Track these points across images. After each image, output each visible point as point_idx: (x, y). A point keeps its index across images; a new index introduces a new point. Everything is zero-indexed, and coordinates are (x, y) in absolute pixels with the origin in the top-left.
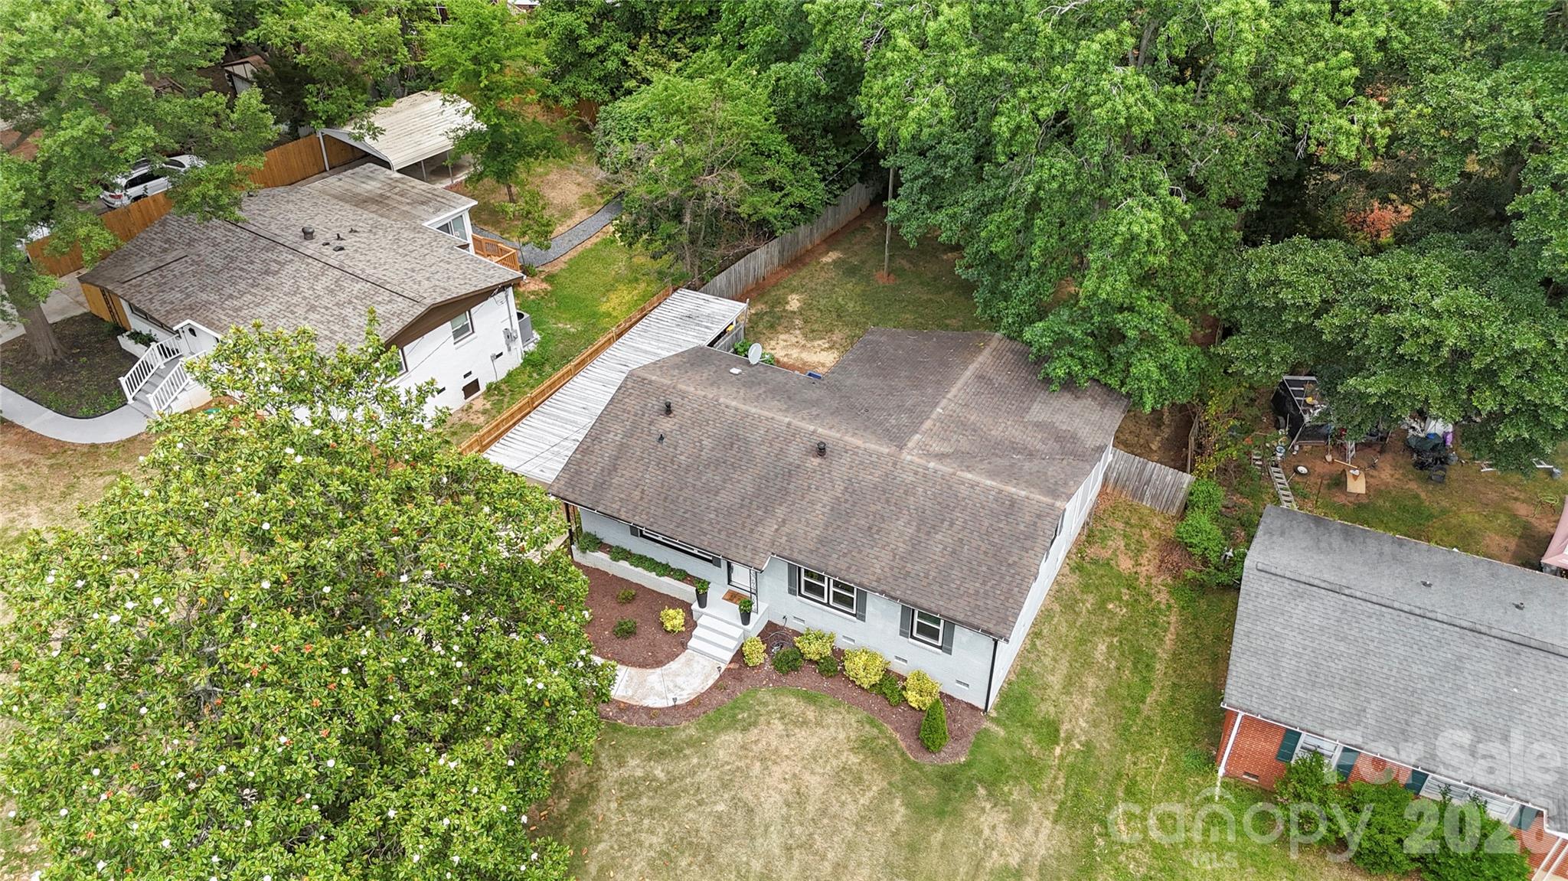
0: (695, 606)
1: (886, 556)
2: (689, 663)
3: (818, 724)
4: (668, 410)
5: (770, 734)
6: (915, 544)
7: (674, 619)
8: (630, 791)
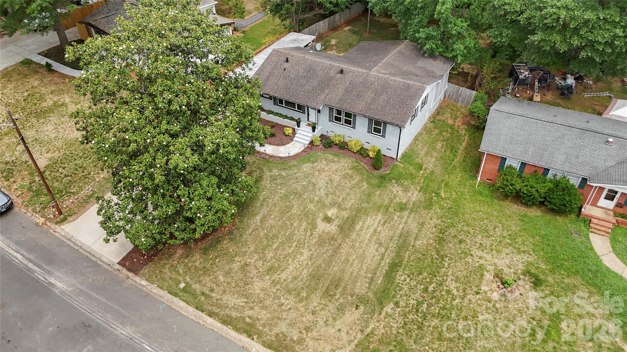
0: (296, 127)
1: (363, 104)
2: (294, 145)
3: (338, 162)
4: (287, 61)
5: (322, 164)
6: (374, 99)
7: (289, 131)
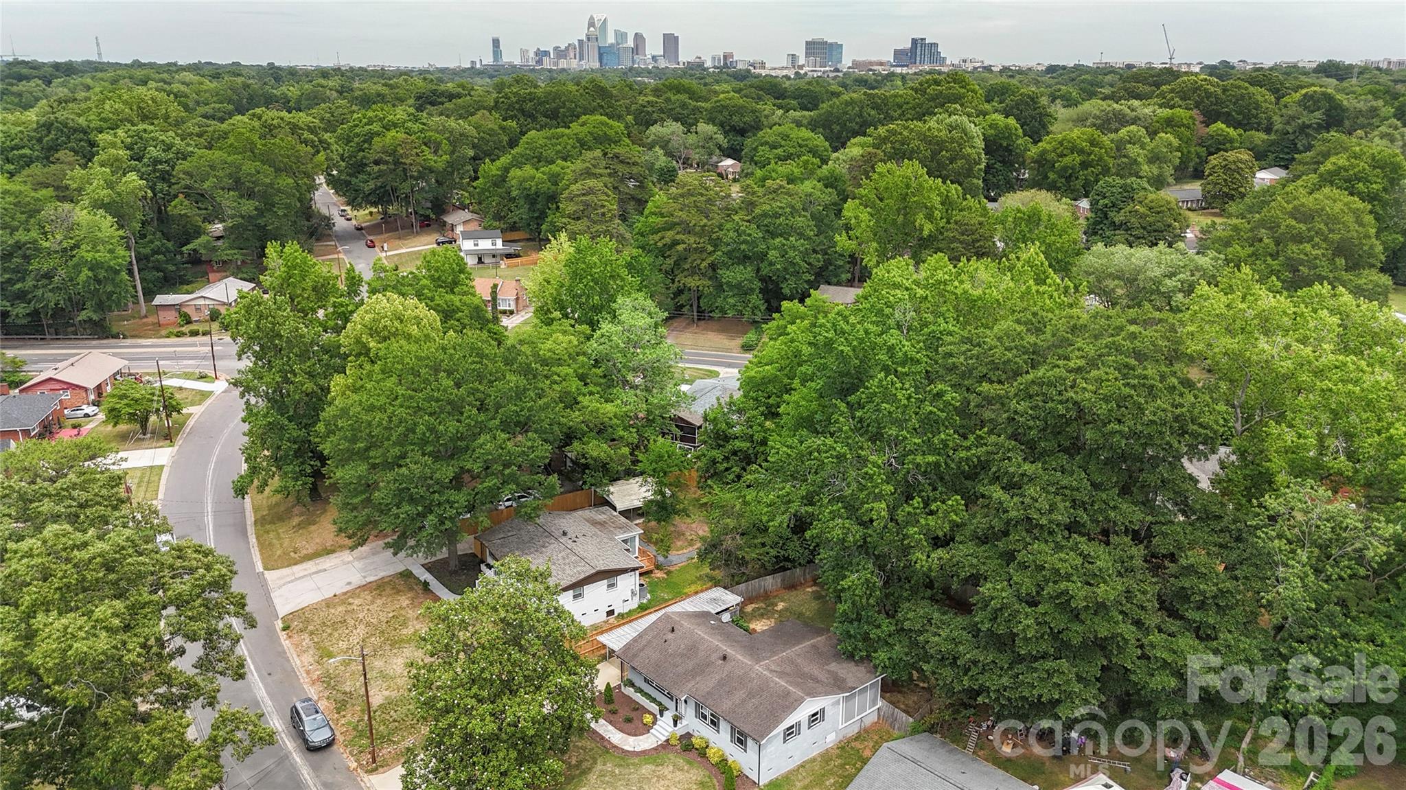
0: (658, 716)
1: (730, 703)
2: (647, 738)
3: (687, 772)
4: (673, 630)
5: (666, 770)
6: (743, 701)
7: (648, 719)
8: (602, 775)
